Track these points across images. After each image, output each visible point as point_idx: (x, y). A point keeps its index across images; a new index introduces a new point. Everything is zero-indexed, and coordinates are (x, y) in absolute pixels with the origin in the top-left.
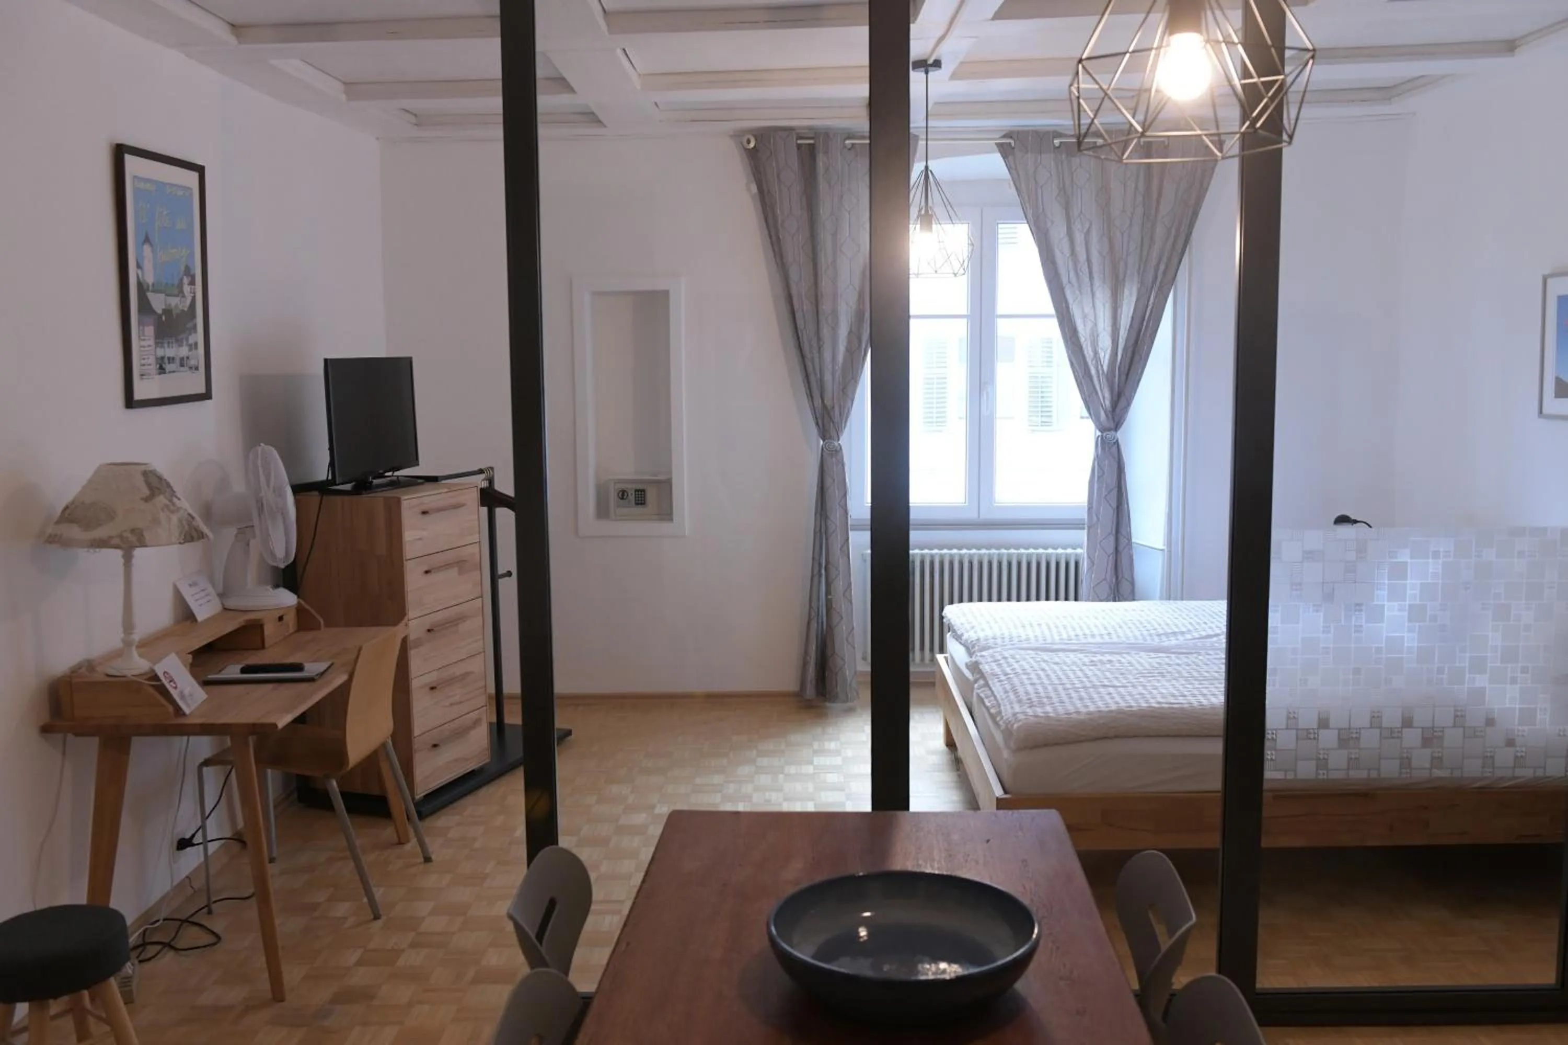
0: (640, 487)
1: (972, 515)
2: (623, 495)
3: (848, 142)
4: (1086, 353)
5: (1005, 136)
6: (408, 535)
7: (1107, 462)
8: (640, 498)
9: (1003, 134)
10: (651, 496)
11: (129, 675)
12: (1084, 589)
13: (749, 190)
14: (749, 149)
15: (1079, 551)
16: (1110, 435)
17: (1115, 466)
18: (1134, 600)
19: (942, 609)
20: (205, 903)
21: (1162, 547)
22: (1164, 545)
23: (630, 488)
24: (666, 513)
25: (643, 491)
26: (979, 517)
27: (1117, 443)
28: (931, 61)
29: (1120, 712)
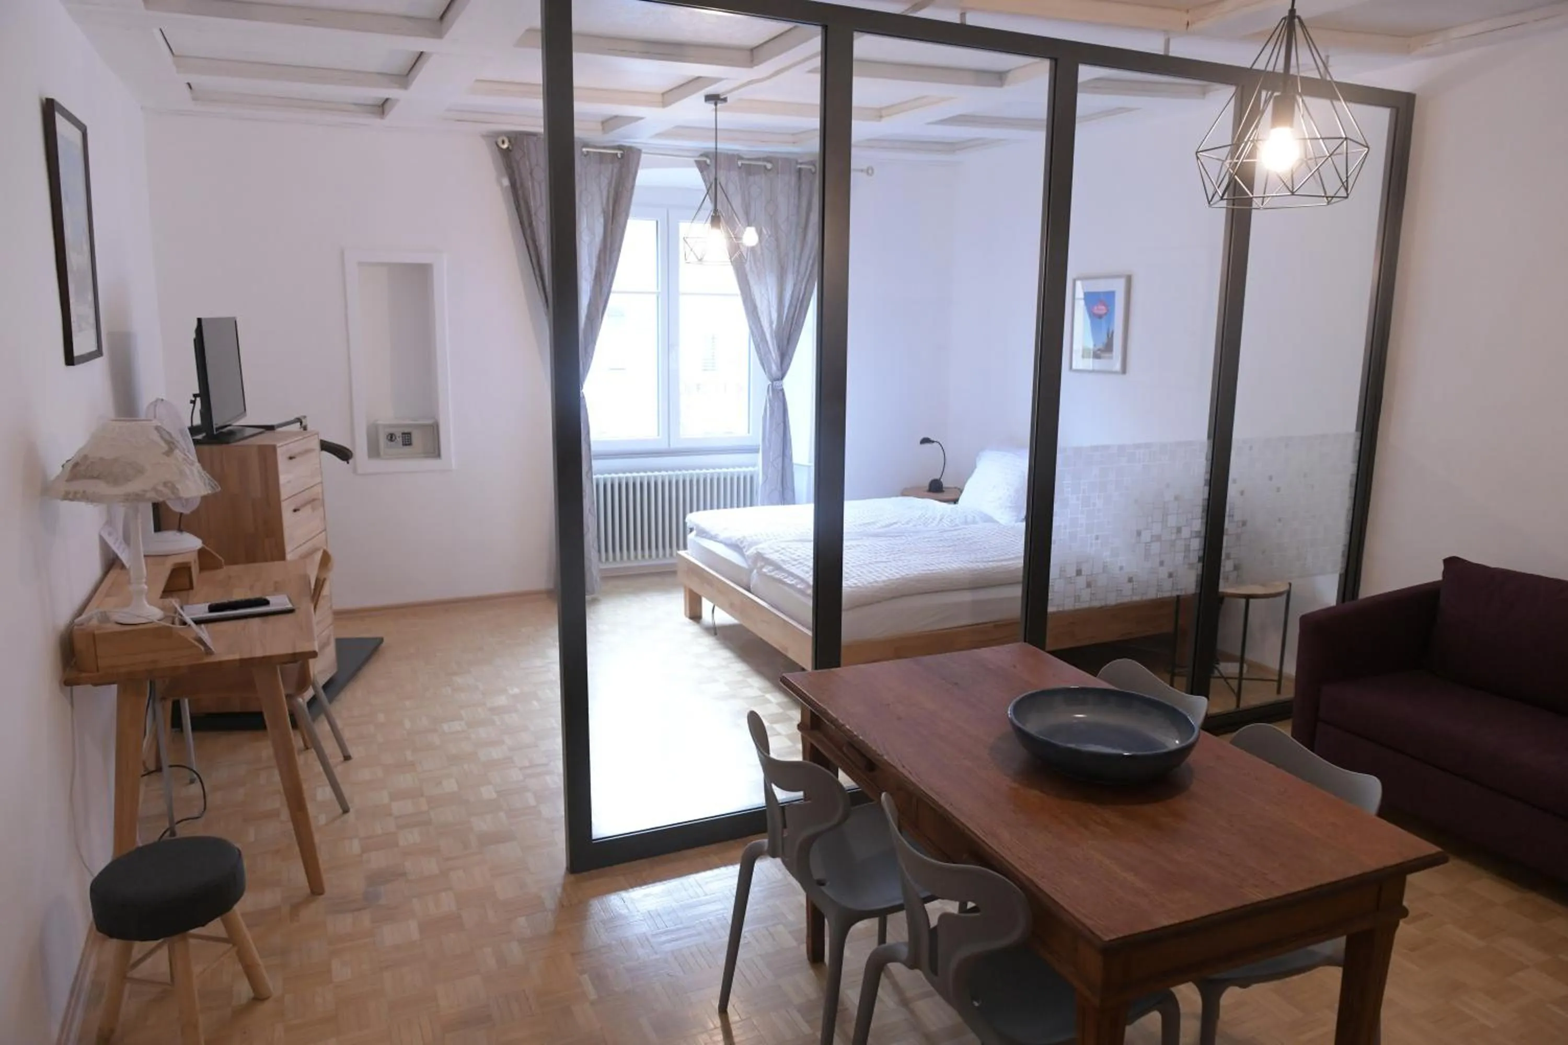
0: (406, 431)
1: (663, 446)
2: (391, 437)
3: (584, 150)
4: (763, 323)
5: (702, 155)
6: (283, 479)
7: (776, 404)
8: (407, 440)
9: (700, 153)
10: (416, 438)
11: (155, 621)
12: (759, 497)
13: (500, 184)
14: (502, 149)
15: (756, 468)
16: (777, 383)
17: (781, 405)
18: (794, 503)
19: (684, 518)
20: (167, 825)
21: (807, 464)
22: (810, 462)
23: (398, 432)
24: (435, 451)
25: (409, 434)
26: (669, 445)
27: (782, 390)
28: (722, 97)
29: (903, 578)
